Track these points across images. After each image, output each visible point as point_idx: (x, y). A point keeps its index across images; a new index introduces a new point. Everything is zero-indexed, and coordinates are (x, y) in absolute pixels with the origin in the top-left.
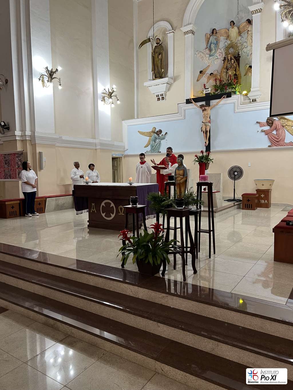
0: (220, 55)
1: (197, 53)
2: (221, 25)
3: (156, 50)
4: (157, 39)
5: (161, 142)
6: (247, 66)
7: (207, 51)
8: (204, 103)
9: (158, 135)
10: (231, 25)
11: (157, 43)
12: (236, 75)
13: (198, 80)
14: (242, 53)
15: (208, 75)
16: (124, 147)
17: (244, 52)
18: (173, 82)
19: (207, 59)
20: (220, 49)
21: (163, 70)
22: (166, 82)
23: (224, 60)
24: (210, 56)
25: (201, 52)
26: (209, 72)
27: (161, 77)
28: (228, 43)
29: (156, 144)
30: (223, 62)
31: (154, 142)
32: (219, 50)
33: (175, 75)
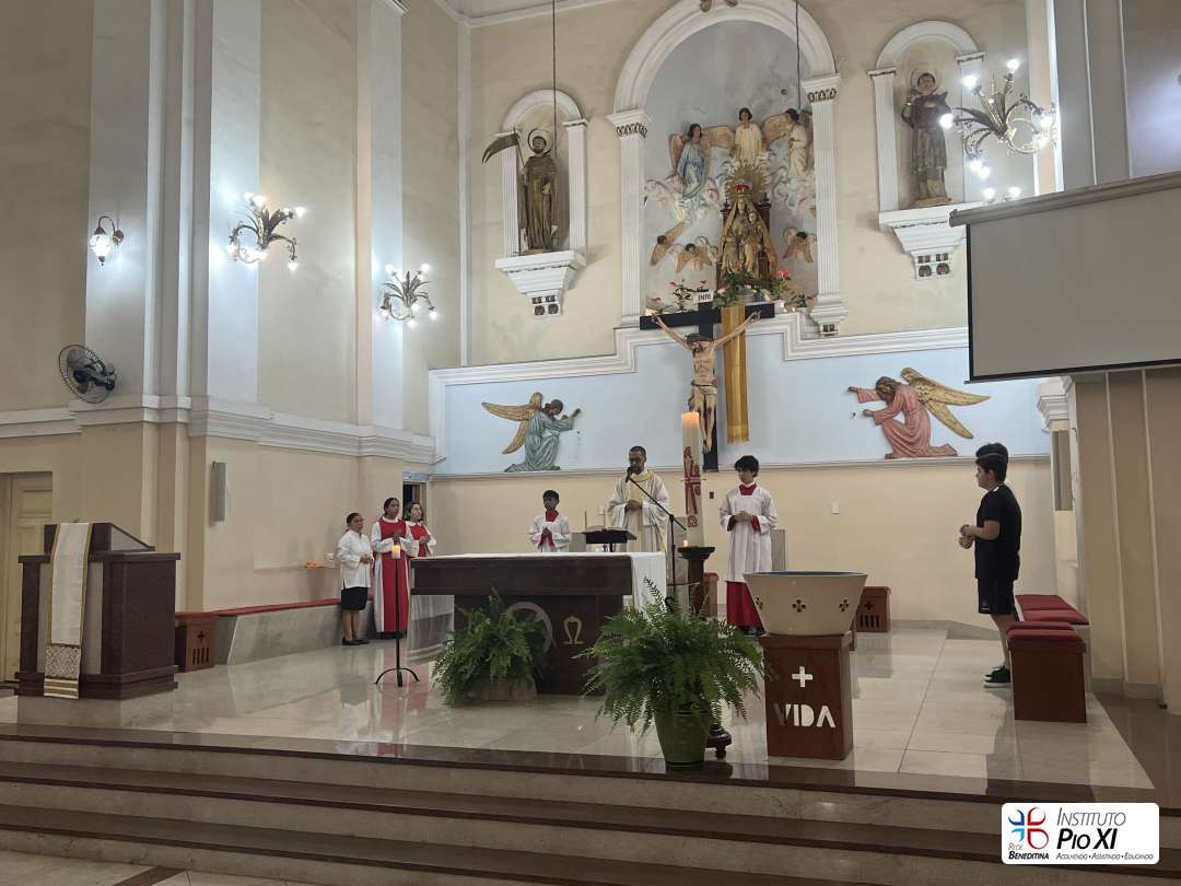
0: (711, 196)
1: (649, 186)
2: (714, 117)
3: (535, 168)
4: (537, 137)
5: (560, 438)
6: (790, 233)
7: (677, 183)
9: (551, 416)
10: (740, 118)
11: (535, 151)
12: (763, 253)
13: (654, 262)
14: (774, 198)
15: (680, 249)
16: (434, 451)
17: (779, 194)
18: (584, 263)
19: (677, 203)
20: (711, 179)
21: (555, 228)
22: (567, 263)
24: (685, 196)
25: (658, 183)
26: (683, 239)
27: (549, 248)
28: (732, 167)
29: (545, 443)
30: (721, 215)
31: (537, 438)
33: (589, 244)
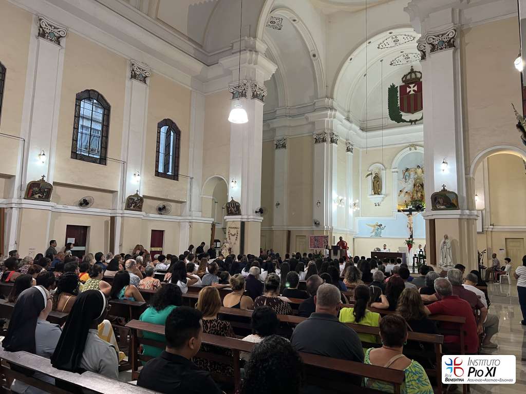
0: (411, 182)
2: (411, 166)
3: (375, 179)
4: (376, 173)
5: (382, 231)
7: (404, 180)
8: (408, 213)
9: (380, 227)
10: (418, 167)
11: (375, 176)
12: (422, 195)
13: (399, 196)
15: (404, 193)
18: (385, 197)
19: (404, 184)
21: (379, 190)
22: (382, 197)
23: (415, 185)
24: (406, 182)
25: (400, 180)
26: (405, 191)
27: (378, 194)
28: (416, 176)
29: (379, 232)
30: (413, 186)
31: (377, 231)
32: (410, 180)
33: (386, 194)
